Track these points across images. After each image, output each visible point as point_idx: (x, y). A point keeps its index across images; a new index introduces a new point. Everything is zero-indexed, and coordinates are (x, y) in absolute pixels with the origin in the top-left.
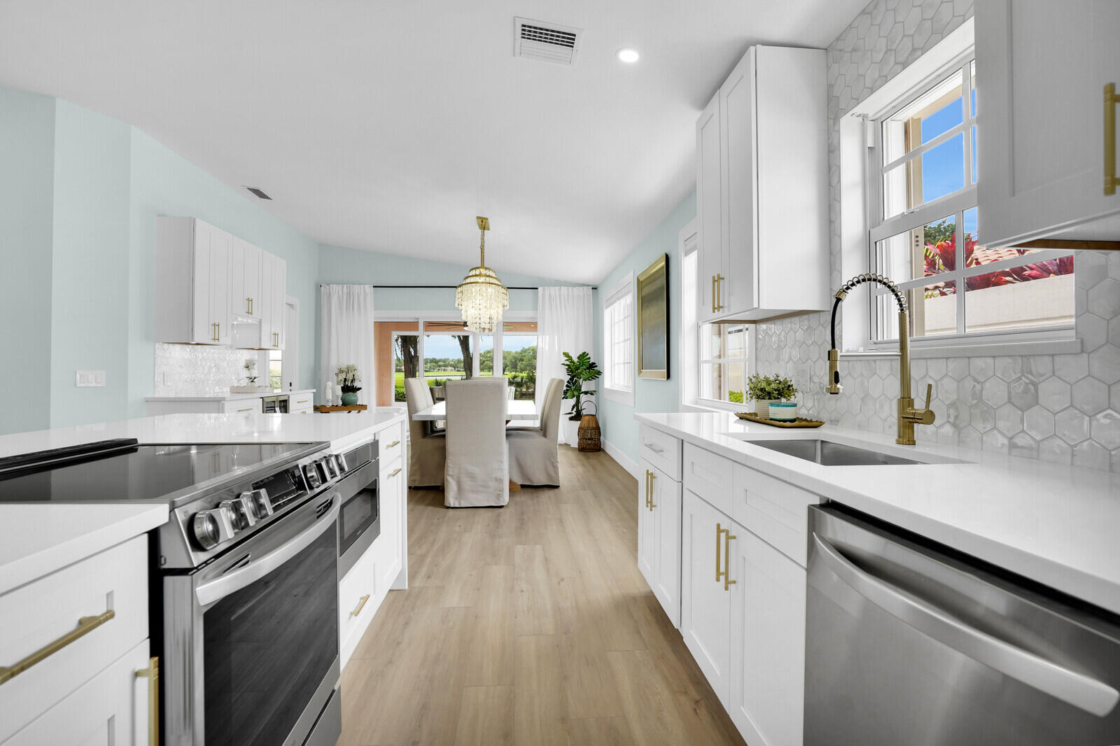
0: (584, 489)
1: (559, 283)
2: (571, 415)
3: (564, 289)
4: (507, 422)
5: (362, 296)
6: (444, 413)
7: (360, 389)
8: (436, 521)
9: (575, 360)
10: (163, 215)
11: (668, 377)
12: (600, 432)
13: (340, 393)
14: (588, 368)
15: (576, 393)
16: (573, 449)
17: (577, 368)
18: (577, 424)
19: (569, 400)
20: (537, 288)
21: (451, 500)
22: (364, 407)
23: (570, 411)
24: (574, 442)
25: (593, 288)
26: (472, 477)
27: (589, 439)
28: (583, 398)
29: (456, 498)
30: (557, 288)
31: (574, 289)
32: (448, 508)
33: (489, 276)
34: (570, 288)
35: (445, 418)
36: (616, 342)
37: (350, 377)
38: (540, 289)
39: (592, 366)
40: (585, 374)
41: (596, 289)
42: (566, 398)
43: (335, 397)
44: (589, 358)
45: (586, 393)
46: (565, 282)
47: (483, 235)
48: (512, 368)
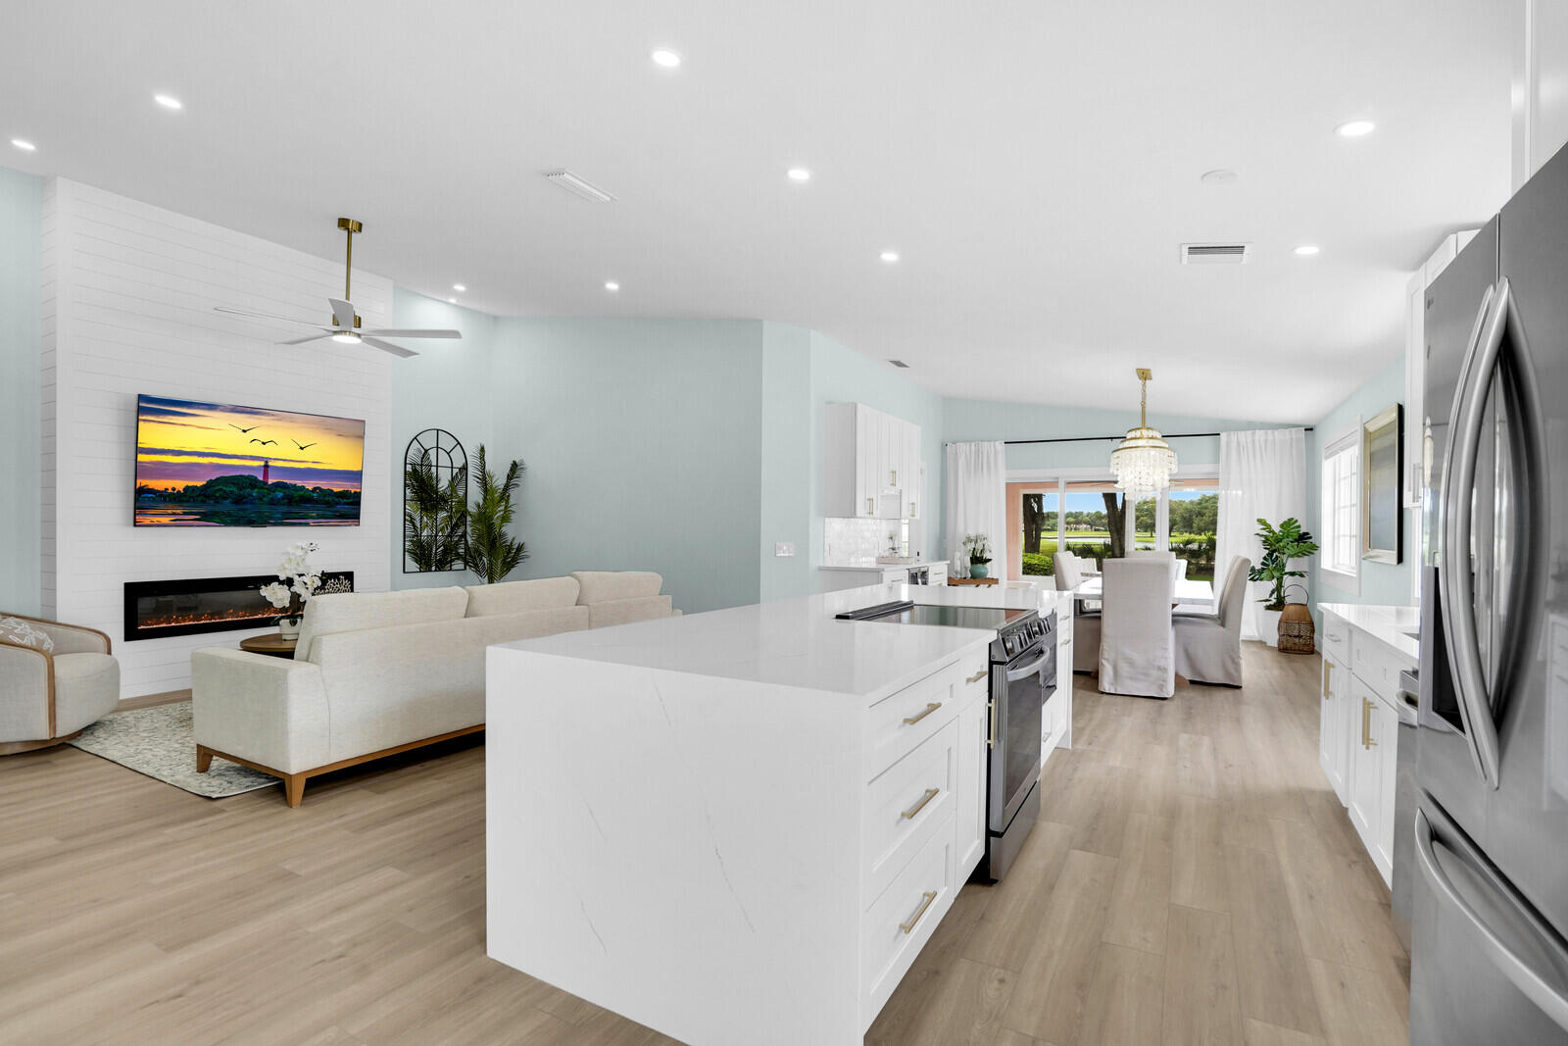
0: (1277, 694)
1: (1251, 426)
2: (1268, 603)
3: (1260, 434)
4: (1174, 606)
5: (993, 454)
6: (1100, 592)
7: (990, 560)
8: (1090, 703)
9: (1277, 529)
10: (830, 403)
11: (1400, 560)
12: (1313, 626)
13: (969, 564)
14: (1296, 540)
15: (1276, 574)
16: (1271, 648)
17: (1279, 541)
18: (1278, 615)
19: (1265, 582)
20: (1219, 434)
21: (1106, 684)
22: (995, 581)
23: (1267, 597)
24: (1273, 639)
25: (1306, 430)
26: (1131, 663)
27: (1295, 637)
28: (1287, 580)
29: (1112, 684)
30: (1249, 432)
31: (1276, 432)
32: (1103, 693)
33: (1152, 438)
34: (1269, 432)
35: (1101, 597)
36: (1342, 505)
37: (979, 547)
38: (1222, 435)
39: (1303, 537)
40: (1292, 548)
41: (1311, 429)
42: (1261, 580)
43: (963, 570)
44: (1299, 527)
45: (1292, 574)
46: (1261, 423)
47: (1144, 385)
48: (1184, 527)
